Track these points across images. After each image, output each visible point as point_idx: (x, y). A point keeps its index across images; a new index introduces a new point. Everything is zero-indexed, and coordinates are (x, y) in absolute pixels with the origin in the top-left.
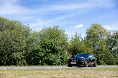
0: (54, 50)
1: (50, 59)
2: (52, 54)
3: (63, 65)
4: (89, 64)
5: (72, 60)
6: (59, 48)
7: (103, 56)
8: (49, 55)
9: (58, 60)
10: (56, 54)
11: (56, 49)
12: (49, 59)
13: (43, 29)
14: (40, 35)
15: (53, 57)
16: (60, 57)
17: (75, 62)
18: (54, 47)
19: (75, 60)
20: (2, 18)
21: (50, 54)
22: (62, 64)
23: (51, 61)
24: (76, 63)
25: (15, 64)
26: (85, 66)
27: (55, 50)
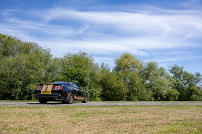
3: (91, 101)
10: (84, 86)
13: (66, 55)
14: (62, 62)
16: (88, 91)
18: (82, 78)
20: (13, 38)
22: (90, 99)
25: (29, 99)
27: (83, 81)
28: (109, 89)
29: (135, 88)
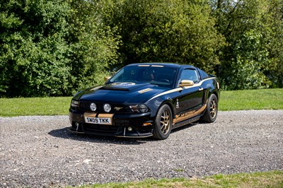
0: (35, 17)
1: (14, 62)
2: (25, 36)
4: (178, 118)
5: (93, 107)
6: (60, 7)
7: (253, 41)
8: (12, 41)
9: (56, 63)
10: (45, 35)
11: (45, 14)
12: (11, 62)
15: (29, 50)
16: (62, 51)
17: (106, 119)
18: (35, 5)
19: (107, 107)
21: (17, 36)
23: (22, 68)
24: (110, 122)
26: (157, 137)
28: (156, 36)
29: (251, 35)
